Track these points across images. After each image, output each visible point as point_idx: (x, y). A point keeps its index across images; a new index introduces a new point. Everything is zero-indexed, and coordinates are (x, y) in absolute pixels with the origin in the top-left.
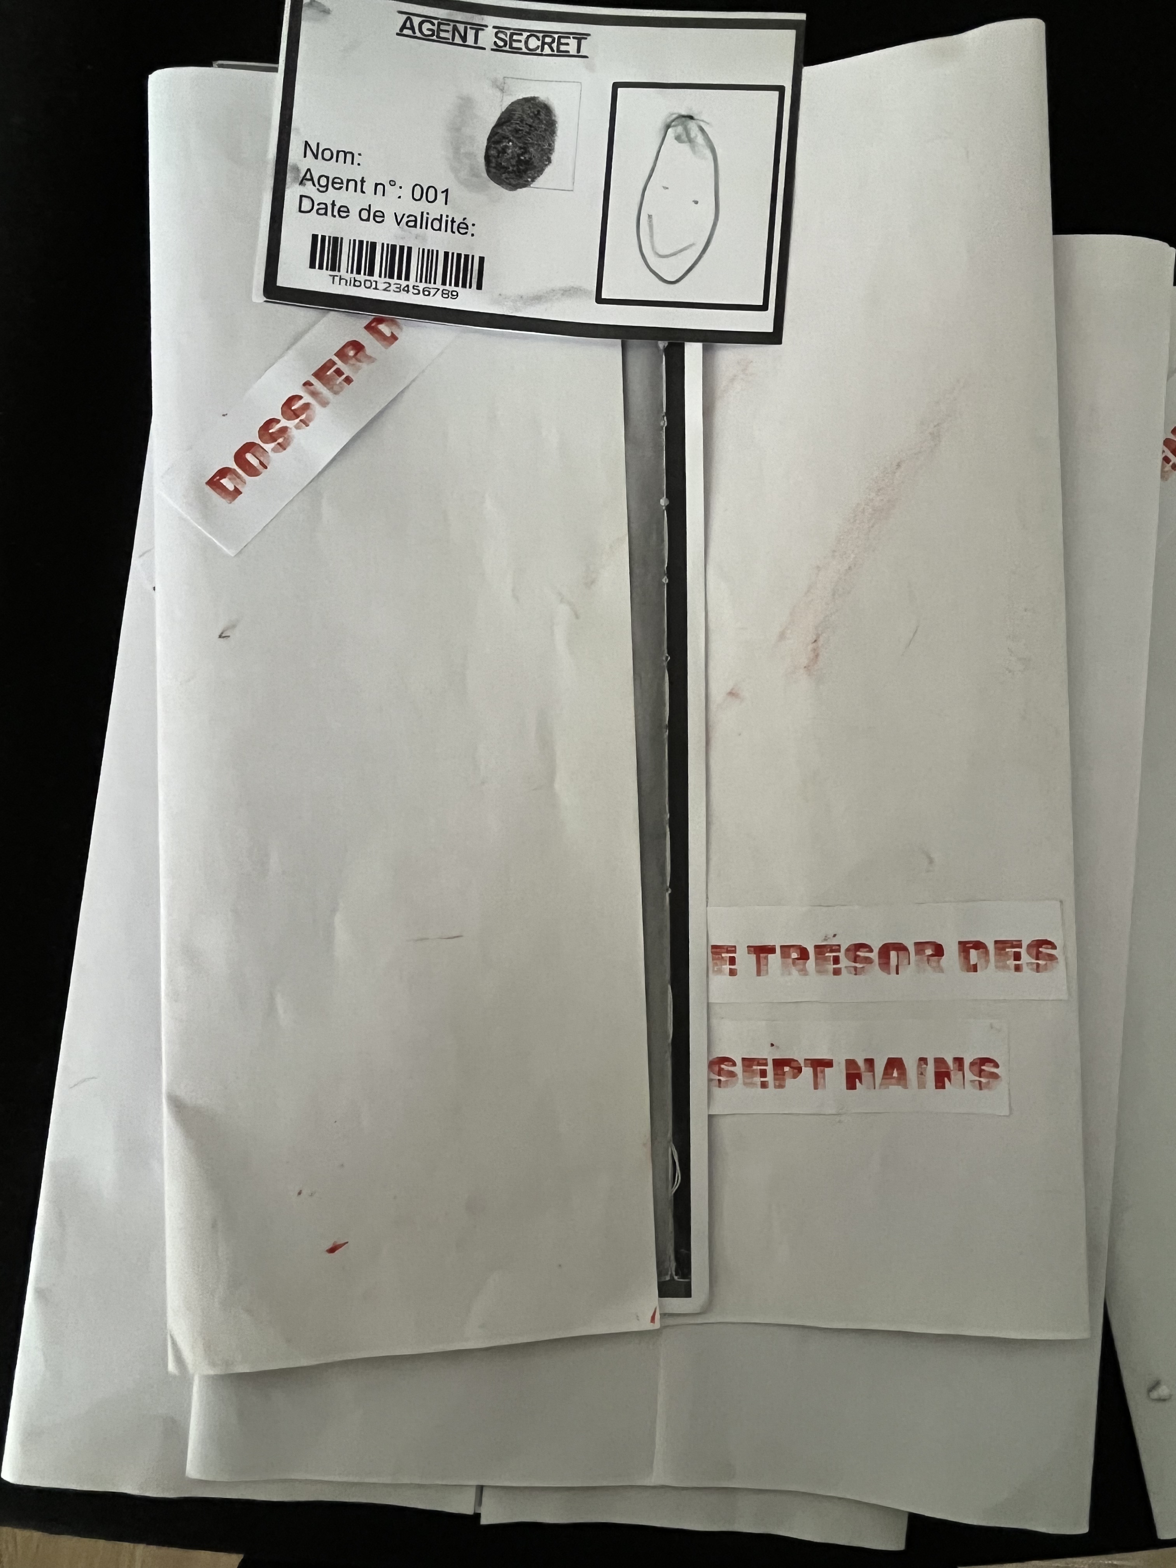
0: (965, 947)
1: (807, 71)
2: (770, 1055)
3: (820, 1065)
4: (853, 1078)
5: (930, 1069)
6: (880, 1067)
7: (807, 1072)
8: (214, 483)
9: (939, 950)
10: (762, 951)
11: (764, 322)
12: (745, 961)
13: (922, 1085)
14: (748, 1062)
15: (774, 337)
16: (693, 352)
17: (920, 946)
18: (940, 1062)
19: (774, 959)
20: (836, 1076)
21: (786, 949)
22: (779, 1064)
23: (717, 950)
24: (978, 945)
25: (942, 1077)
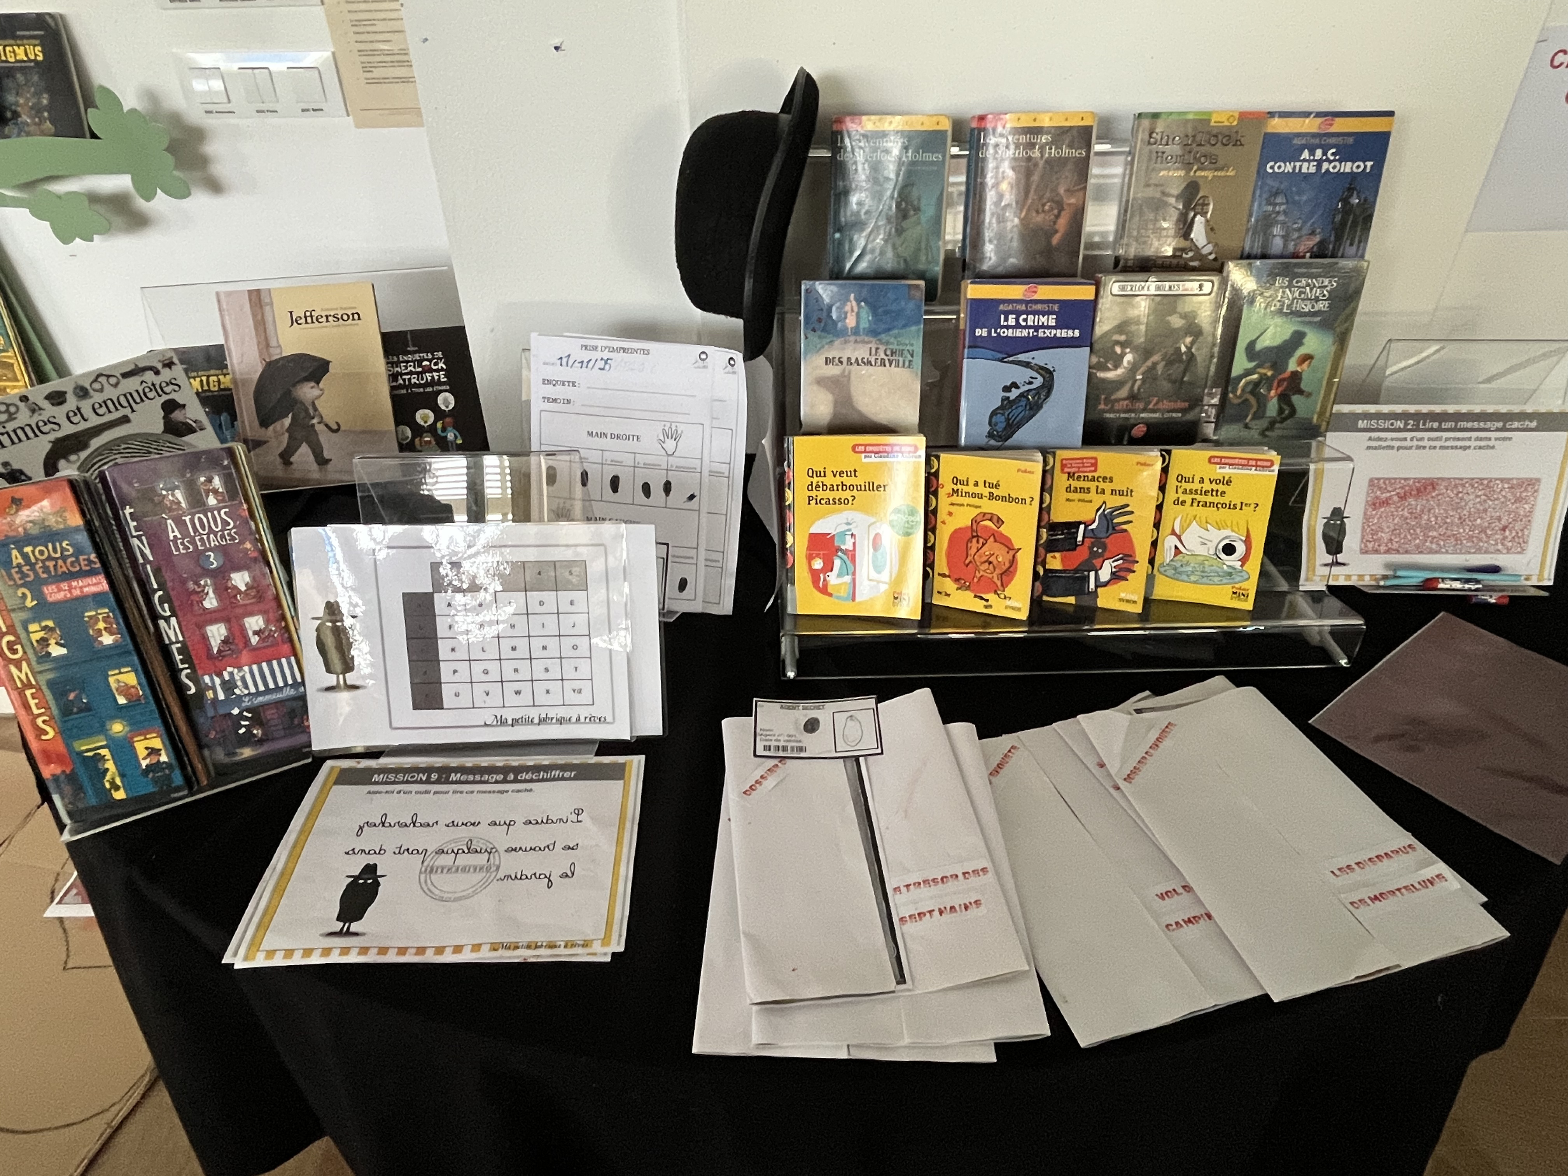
0: (964, 874)
1: (879, 705)
2: (916, 913)
3: (931, 912)
4: (941, 913)
5: (963, 907)
6: (948, 908)
7: (928, 915)
8: (745, 793)
9: (957, 876)
10: (908, 886)
11: (879, 751)
12: (904, 889)
13: (961, 911)
14: (910, 916)
15: (882, 753)
16: (861, 759)
17: (952, 876)
18: (965, 904)
19: (912, 887)
20: (936, 913)
21: (914, 884)
22: (919, 914)
23: (895, 889)
24: (968, 873)
25: (966, 908)
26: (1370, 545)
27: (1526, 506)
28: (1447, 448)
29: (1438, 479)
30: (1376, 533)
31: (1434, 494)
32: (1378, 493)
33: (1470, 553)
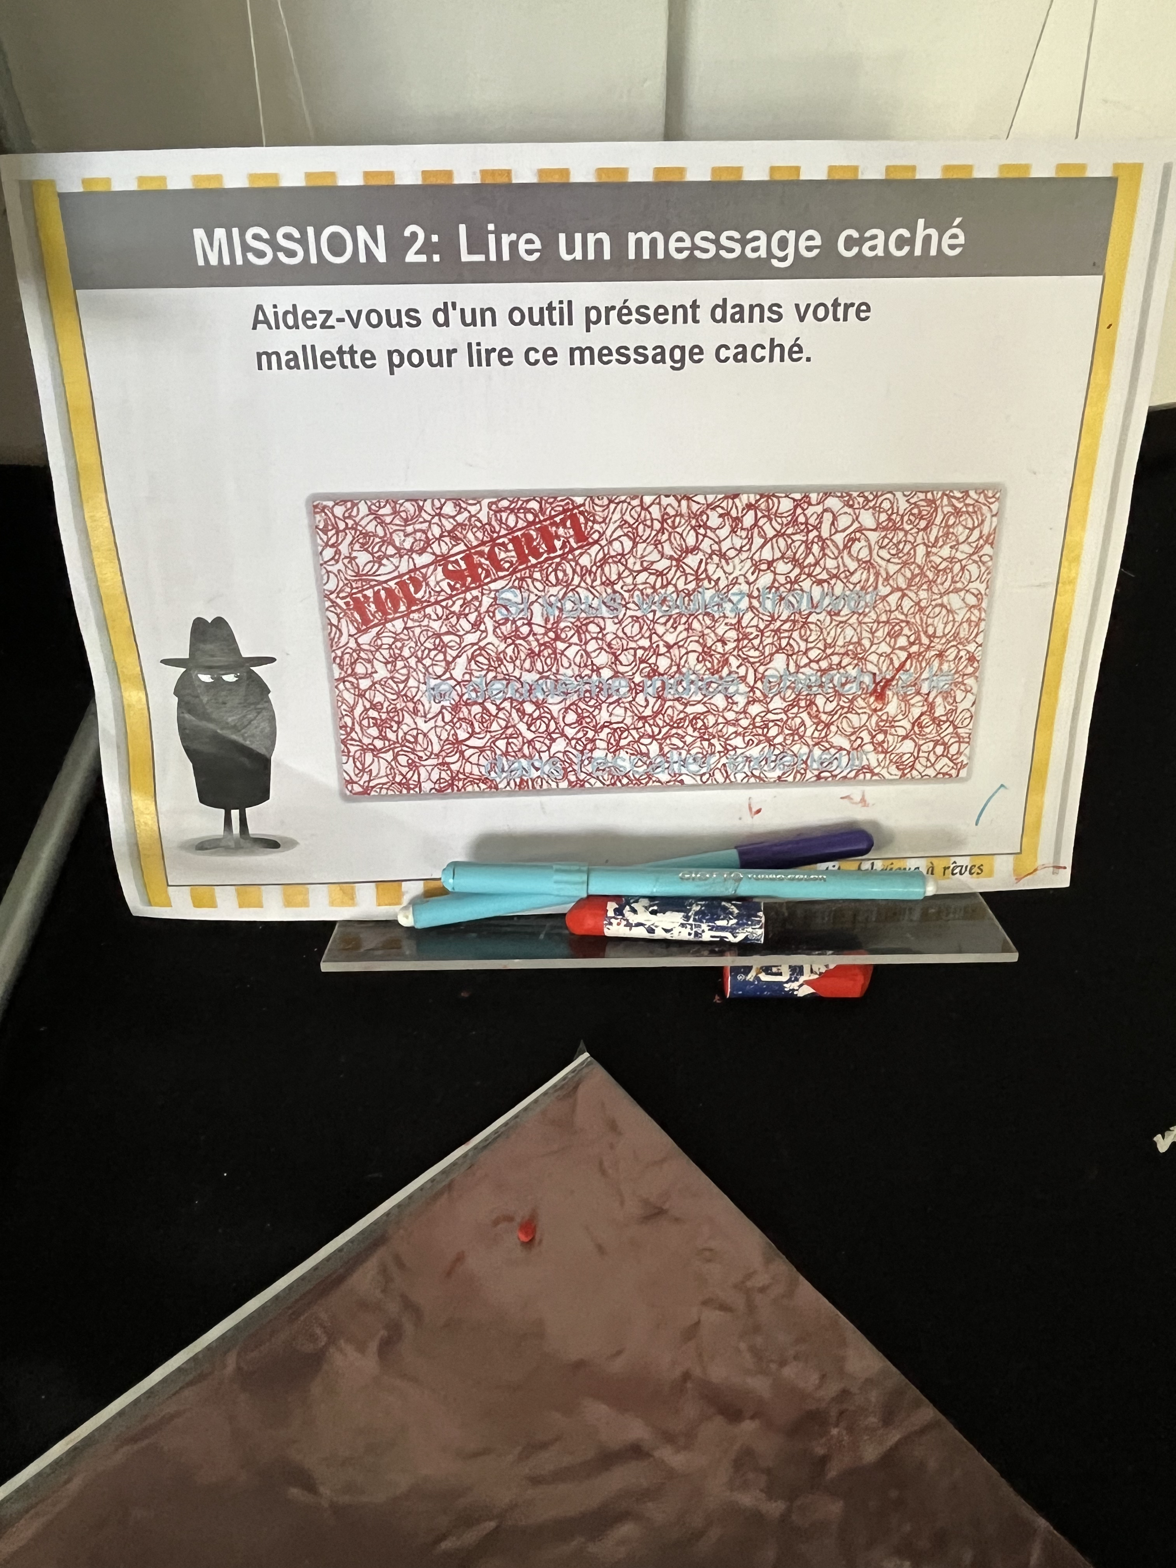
26: (380, 767)
27: (954, 601)
28: (603, 355)
29: (591, 496)
30: (393, 718)
31: (585, 561)
32: (363, 558)
33: (762, 781)
